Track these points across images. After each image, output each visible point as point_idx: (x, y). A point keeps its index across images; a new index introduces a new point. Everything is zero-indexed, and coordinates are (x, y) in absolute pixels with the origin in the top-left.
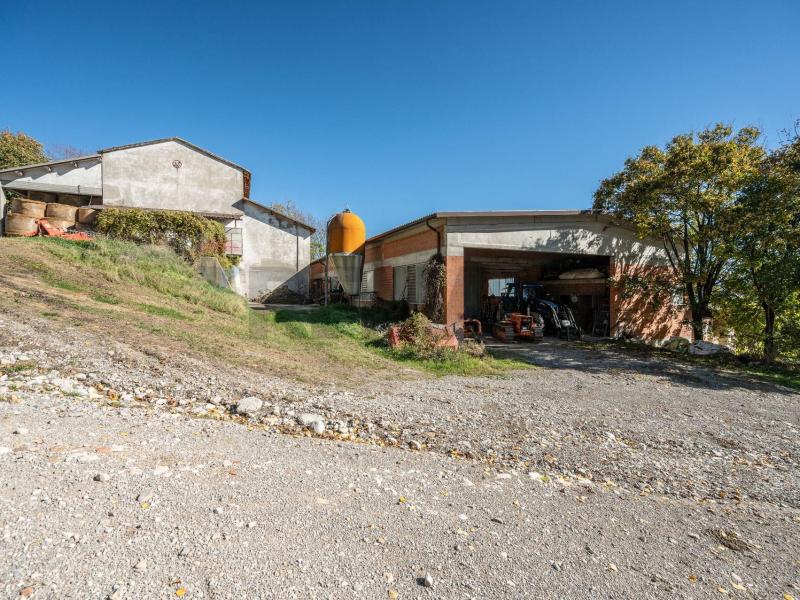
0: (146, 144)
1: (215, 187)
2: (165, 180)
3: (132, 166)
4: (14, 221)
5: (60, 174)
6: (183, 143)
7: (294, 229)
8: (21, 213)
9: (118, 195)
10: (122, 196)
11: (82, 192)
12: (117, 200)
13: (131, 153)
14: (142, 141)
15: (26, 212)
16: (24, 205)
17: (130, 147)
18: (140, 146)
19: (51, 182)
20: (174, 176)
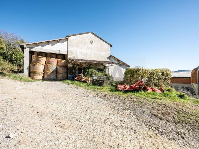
0: (83, 34)
1: (102, 51)
2: (88, 48)
3: (78, 42)
4: (36, 66)
5: (52, 45)
6: (94, 34)
7: (123, 66)
8: (38, 62)
9: (73, 55)
10: (74, 55)
11: (61, 53)
12: (73, 56)
13: (78, 37)
14: (81, 33)
15: (40, 62)
16: (40, 59)
17: (78, 35)
18: (81, 34)
19: (49, 49)
20: (91, 47)
